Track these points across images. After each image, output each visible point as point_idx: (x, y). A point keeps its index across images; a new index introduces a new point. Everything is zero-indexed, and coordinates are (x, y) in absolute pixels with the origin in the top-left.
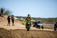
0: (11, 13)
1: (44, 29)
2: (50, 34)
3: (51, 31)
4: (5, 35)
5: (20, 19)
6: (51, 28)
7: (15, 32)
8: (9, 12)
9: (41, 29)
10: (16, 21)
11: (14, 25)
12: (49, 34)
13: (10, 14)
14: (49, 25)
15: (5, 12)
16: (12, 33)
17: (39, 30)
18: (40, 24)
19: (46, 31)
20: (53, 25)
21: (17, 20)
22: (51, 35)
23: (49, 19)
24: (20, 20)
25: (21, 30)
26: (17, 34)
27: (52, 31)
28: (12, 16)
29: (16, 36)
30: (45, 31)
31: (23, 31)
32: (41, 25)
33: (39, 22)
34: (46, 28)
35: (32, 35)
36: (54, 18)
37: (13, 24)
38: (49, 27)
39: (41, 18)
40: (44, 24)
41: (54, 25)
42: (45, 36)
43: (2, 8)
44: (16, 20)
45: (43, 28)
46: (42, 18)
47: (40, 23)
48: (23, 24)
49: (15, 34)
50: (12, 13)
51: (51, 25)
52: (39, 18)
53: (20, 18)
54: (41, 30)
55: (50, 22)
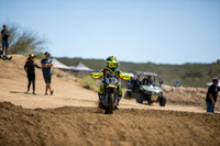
0: (40, 43)
1: (168, 107)
2: (190, 123)
3: (193, 114)
4: (16, 129)
5: (73, 68)
6: (193, 104)
7: (54, 119)
8: (33, 39)
9: (156, 106)
10: (58, 76)
11: (52, 92)
12: (186, 126)
13: (37, 51)
14: (188, 92)
15: (16, 40)
16: (44, 120)
17: (148, 111)
18: (150, 88)
19: (177, 112)
20: (202, 92)
21: (65, 70)
22: (196, 128)
23: (187, 66)
24: (75, 72)
25: (76, 110)
26: (63, 126)
27: (200, 114)
28: (44, 57)
29: (61, 135)
30: (172, 112)
31: (87, 114)
32: (158, 91)
33: (148, 81)
34: (174, 102)
35: (123, 129)
36: (206, 65)
37: (48, 87)
38: (185, 99)
39: (155, 65)
40: (166, 87)
41: (206, 90)
42: (170, 134)
43: (4, 27)
44: (58, 71)
45: (162, 101)
46: (161, 65)
47: (151, 83)
48: (87, 87)
49: (54, 124)
50: (44, 45)
51: (193, 92)
52: (149, 63)
53: (76, 65)
54: (155, 111)
55: (190, 79)
